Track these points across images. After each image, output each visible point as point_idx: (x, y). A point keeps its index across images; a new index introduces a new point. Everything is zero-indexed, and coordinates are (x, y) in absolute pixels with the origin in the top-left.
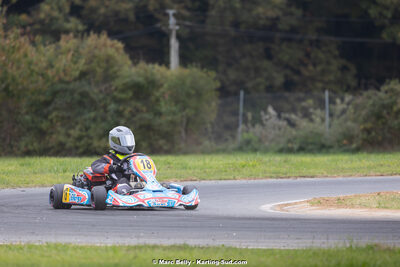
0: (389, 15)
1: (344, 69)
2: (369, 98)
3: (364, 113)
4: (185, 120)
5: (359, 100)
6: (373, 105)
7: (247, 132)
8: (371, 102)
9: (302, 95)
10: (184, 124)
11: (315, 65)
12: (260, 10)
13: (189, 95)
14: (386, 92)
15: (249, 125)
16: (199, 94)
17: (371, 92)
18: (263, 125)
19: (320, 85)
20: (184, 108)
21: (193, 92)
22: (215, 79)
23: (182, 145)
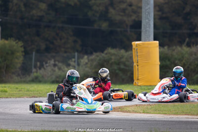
0: (98, 15)
1: (75, 42)
2: (97, 56)
3: (95, 63)
4: (5, 66)
5: (93, 57)
6: (100, 60)
7: (37, 72)
8: (98, 58)
9: (54, 54)
10: (5, 68)
11: (61, 39)
12: (34, 12)
13: (7, 54)
14: (106, 54)
15: (38, 69)
16: (13, 53)
17: (98, 54)
18: (45, 69)
19: (63, 49)
20: (5, 60)
21: (10, 52)
22: (21, 47)
23: (4, 78)
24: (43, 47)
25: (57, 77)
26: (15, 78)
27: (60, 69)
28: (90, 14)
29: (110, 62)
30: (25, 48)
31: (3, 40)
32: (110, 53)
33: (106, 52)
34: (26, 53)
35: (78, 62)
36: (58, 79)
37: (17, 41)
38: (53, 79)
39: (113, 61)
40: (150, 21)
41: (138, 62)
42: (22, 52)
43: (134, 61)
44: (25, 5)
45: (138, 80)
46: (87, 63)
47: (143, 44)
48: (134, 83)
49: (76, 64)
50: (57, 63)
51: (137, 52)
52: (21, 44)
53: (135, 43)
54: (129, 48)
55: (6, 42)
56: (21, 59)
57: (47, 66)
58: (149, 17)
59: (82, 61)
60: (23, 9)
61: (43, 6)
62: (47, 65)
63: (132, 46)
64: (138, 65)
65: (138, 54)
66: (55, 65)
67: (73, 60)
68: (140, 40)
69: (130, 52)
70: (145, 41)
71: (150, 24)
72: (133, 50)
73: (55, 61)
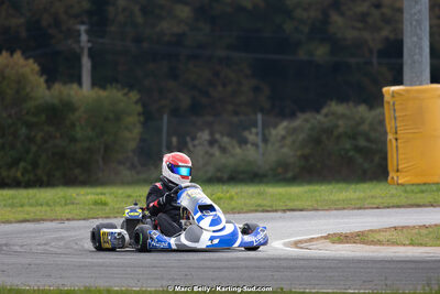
0: (306, 29)
1: (256, 89)
2: (307, 121)
3: (302, 136)
4: (102, 147)
5: (297, 123)
6: (312, 129)
8: (308, 126)
10: (102, 150)
11: (224, 85)
13: (106, 119)
14: (326, 115)
16: (118, 117)
17: (307, 115)
18: (190, 151)
19: (230, 107)
20: (102, 135)
21: (111, 116)
22: (136, 103)
23: (100, 175)
24: (186, 101)
25: (219, 170)
26: (126, 173)
27: (223, 150)
28: (288, 26)
29: (335, 133)
30: (144, 106)
31: (96, 89)
32: (333, 114)
33: (325, 110)
34: (149, 117)
35: (264, 135)
36: (219, 174)
37: (126, 90)
38: (209, 174)
39: (341, 130)
40: (421, 39)
41: (396, 133)
42: (139, 114)
43: (388, 130)
44: (144, 11)
45: (398, 171)
46: (284, 138)
47: (407, 91)
48: (389, 178)
49: (259, 140)
50: (218, 136)
51: (394, 110)
52: (134, 96)
53: (388, 90)
54: (376, 100)
55: (103, 94)
56: (137, 131)
57: (194, 146)
58: (419, 31)
59: (274, 132)
60: (140, 19)
61: (184, 12)
62: (196, 142)
63: (382, 96)
64: (396, 139)
65: (397, 114)
66: (212, 142)
67: (254, 130)
68: (399, 82)
69: (378, 111)
70: (411, 85)
71: (421, 48)
72: (386, 105)
73: (212, 134)
